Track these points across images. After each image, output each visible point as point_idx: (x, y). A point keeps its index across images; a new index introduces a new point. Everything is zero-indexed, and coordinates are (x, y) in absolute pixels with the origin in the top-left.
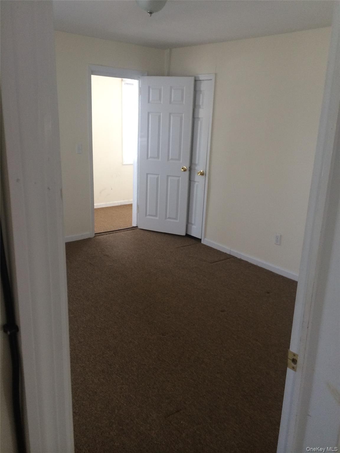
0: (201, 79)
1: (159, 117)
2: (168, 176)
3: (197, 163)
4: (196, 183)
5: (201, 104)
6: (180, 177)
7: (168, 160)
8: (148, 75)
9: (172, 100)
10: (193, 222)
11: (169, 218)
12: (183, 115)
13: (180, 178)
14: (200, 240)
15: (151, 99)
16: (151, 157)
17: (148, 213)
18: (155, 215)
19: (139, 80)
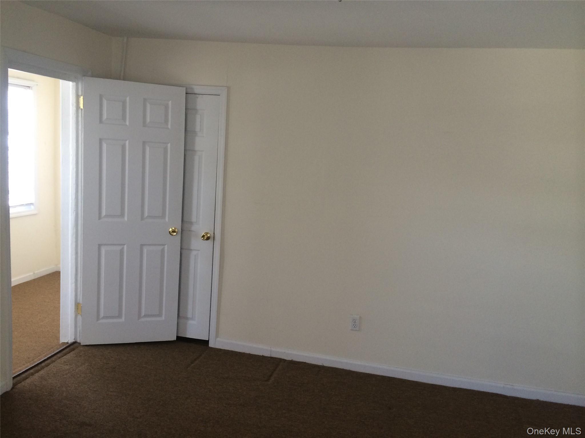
0: (196, 91)
1: (123, 147)
2: (142, 246)
3: (194, 219)
4: (194, 253)
5: (198, 129)
6: (164, 245)
7: (142, 218)
8: (93, 76)
9: (148, 120)
10: (189, 315)
11: (145, 316)
12: (169, 145)
13: (166, 246)
14: (206, 342)
15: (105, 116)
16: (107, 216)
17: (102, 315)
18: (117, 315)
19: (75, 82)
